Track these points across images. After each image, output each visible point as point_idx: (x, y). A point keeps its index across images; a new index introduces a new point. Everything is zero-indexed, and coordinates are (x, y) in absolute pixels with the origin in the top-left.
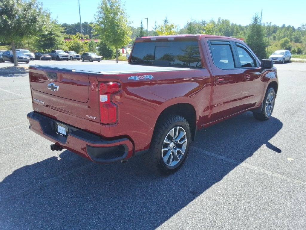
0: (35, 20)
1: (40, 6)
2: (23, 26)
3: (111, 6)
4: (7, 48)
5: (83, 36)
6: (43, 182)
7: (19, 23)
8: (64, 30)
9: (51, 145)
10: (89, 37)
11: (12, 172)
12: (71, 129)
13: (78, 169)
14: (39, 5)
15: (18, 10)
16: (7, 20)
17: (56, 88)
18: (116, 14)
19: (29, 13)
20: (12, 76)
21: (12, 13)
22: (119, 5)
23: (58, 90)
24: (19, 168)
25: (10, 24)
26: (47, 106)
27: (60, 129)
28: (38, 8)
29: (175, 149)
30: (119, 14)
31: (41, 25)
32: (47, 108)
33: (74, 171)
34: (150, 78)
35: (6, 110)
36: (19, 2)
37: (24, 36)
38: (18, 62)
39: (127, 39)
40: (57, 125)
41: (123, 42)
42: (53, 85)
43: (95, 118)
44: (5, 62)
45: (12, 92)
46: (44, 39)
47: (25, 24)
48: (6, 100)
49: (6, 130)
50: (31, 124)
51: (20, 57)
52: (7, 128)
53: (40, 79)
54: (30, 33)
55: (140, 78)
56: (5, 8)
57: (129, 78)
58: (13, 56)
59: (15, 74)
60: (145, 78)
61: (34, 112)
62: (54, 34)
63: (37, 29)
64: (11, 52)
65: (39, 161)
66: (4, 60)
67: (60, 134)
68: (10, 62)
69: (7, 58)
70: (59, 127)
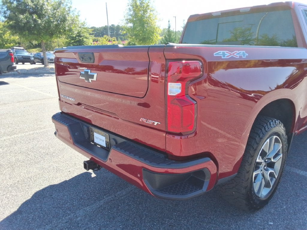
0: (64, 20)
1: (69, 5)
2: (53, 26)
3: (141, 3)
4: (38, 50)
5: (111, 39)
6: (72, 215)
7: (49, 22)
8: (92, 31)
9: (85, 161)
10: (116, 40)
11: (31, 196)
12: (115, 140)
13: (120, 192)
14: (68, 3)
15: (48, 9)
16: (37, 19)
17: (92, 77)
18: (145, 11)
19: (58, 12)
20: (41, 76)
21: (42, 12)
22: (149, 2)
23: (95, 79)
24: (41, 189)
25: (40, 23)
26: (79, 104)
27: (97, 138)
28: (67, 7)
29: (267, 170)
30: (149, 11)
31: (70, 24)
32: (78, 107)
33: (115, 196)
34: (244, 56)
35: (32, 111)
36: (49, 1)
37: (54, 36)
38: (48, 63)
39: (157, 37)
40: (93, 132)
41: (152, 40)
42: (88, 72)
43: (156, 123)
44: (36, 63)
45: (40, 92)
46: (73, 41)
47: (55, 23)
48: (33, 100)
49: (30, 134)
50: (57, 130)
51: (50, 58)
52: (31, 132)
53: (70, 70)
54: (60, 32)
55: (231, 55)
56: (35, 8)
57: (215, 54)
58: (43, 57)
59: (45, 74)
60: (237, 55)
61: (61, 113)
62: (83, 36)
63: (67, 28)
64: (42, 54)
65: (67, 179)
66: (35, 62)
67: (96, 144)
68: (41, 64)
69: (38, 60)
70: (96, 135)
